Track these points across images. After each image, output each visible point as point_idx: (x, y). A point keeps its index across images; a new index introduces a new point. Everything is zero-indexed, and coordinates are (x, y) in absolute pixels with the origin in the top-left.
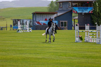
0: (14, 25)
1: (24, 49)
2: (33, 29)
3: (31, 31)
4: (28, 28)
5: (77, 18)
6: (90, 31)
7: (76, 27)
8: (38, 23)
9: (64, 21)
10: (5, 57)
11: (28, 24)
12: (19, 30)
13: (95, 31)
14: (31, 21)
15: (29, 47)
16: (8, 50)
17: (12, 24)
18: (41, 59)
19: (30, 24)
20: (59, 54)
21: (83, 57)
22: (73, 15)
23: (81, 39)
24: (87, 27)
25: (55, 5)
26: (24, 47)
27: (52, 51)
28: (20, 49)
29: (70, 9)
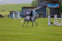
0: (10, 15)
1: (16, 29)
2: (22, 17)
3: (21, 18)
4: (19, 17)
5: (49, 10)
6: (57, 19)
7: (48, 16)
8: (25, 13)
9: (41, 13)
10: (5, 34)
11: (19, 14)
12: (13, 18)
13: (60, 19)
14: (21, 13)
15: (20, 28)
16: (7, 30)
17: (9, 14)
18: (27, 35)
19: (20, 14)
20: (38, 33)
21: (53, 35)
22: (47, 8)
23: (52, 23)
24: (56, 16)
25: (35, 3)
26: (16, 28)
27: (34, 31)
28: (14, 29)
29: (45, 5)
